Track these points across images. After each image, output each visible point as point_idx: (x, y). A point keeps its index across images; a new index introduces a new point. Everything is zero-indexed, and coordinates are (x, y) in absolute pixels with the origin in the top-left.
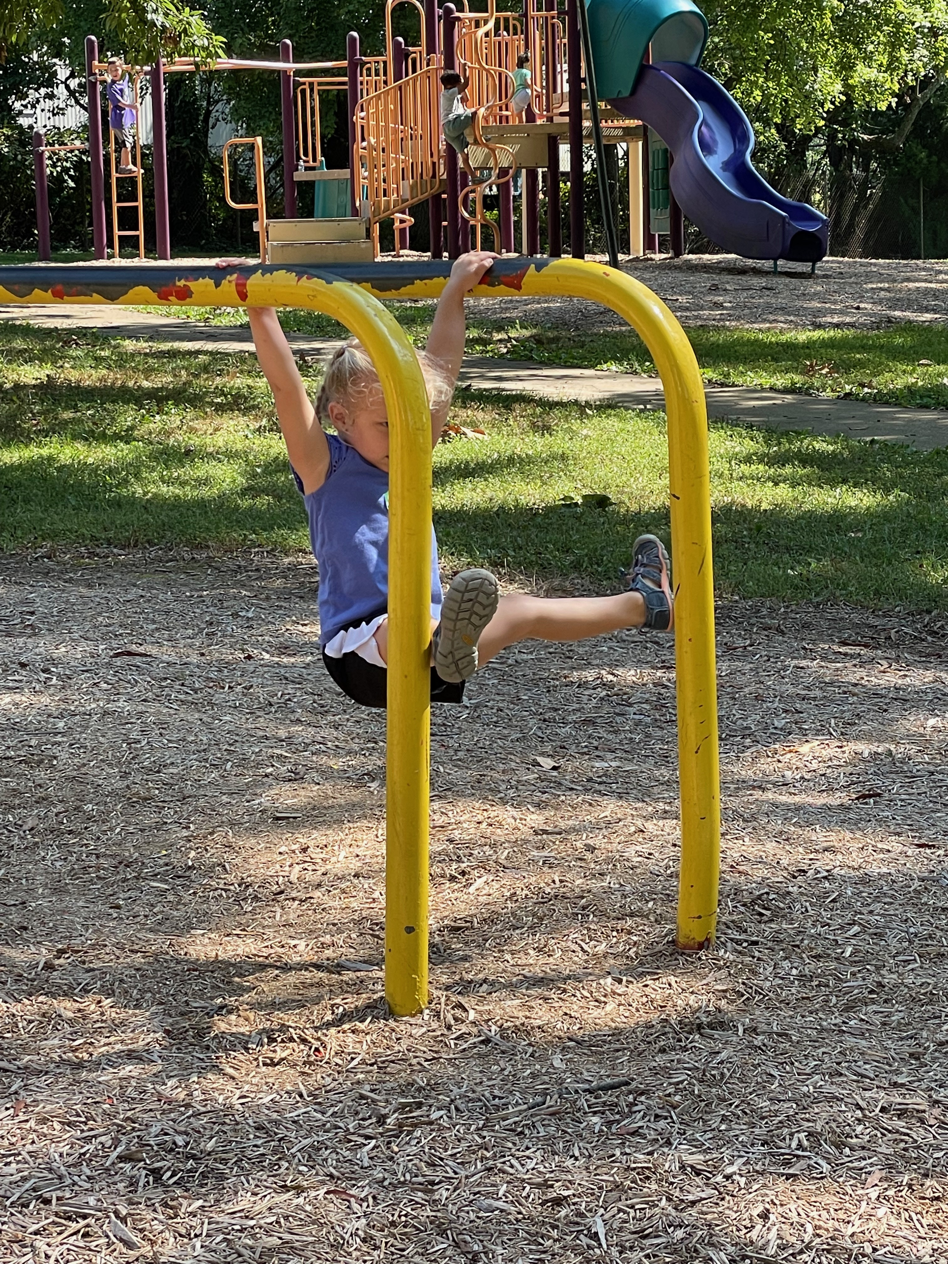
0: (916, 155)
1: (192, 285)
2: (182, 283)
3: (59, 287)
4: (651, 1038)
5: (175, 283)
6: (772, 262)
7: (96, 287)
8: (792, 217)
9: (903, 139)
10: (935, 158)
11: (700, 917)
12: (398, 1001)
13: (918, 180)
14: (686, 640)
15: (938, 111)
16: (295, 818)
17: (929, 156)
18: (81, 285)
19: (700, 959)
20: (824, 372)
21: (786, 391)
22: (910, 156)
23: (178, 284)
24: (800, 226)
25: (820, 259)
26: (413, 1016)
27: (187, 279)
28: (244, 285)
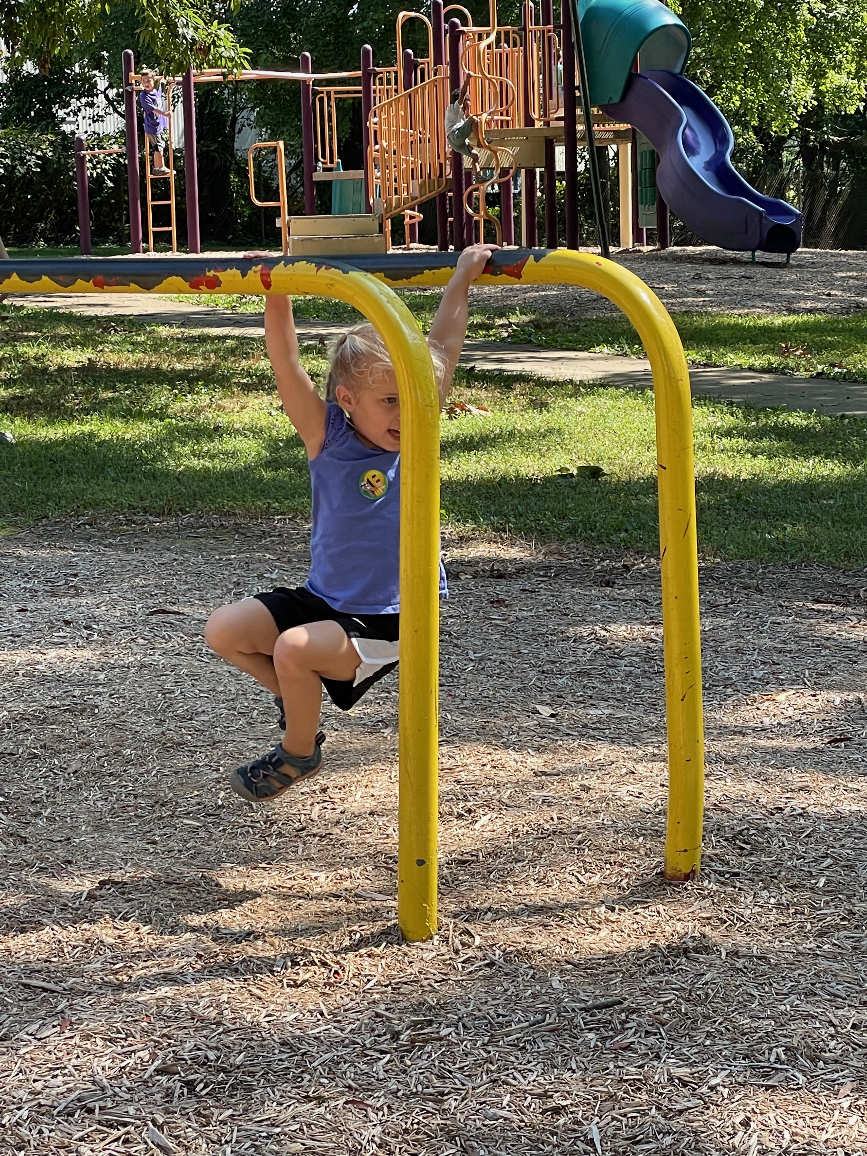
1: (221, 275)
3: (100, 278)
4: (642, 961)
6: (750, 253)
7: (133, 278)
11: (686, 851)
12: (410, 928)
14: (672, 597)
19: (686, 889)
20: (798, 353)
21: (764, 370)
24: (776, 220)
25: (794, 250)
27: (216, 270)
28: (268, 275)
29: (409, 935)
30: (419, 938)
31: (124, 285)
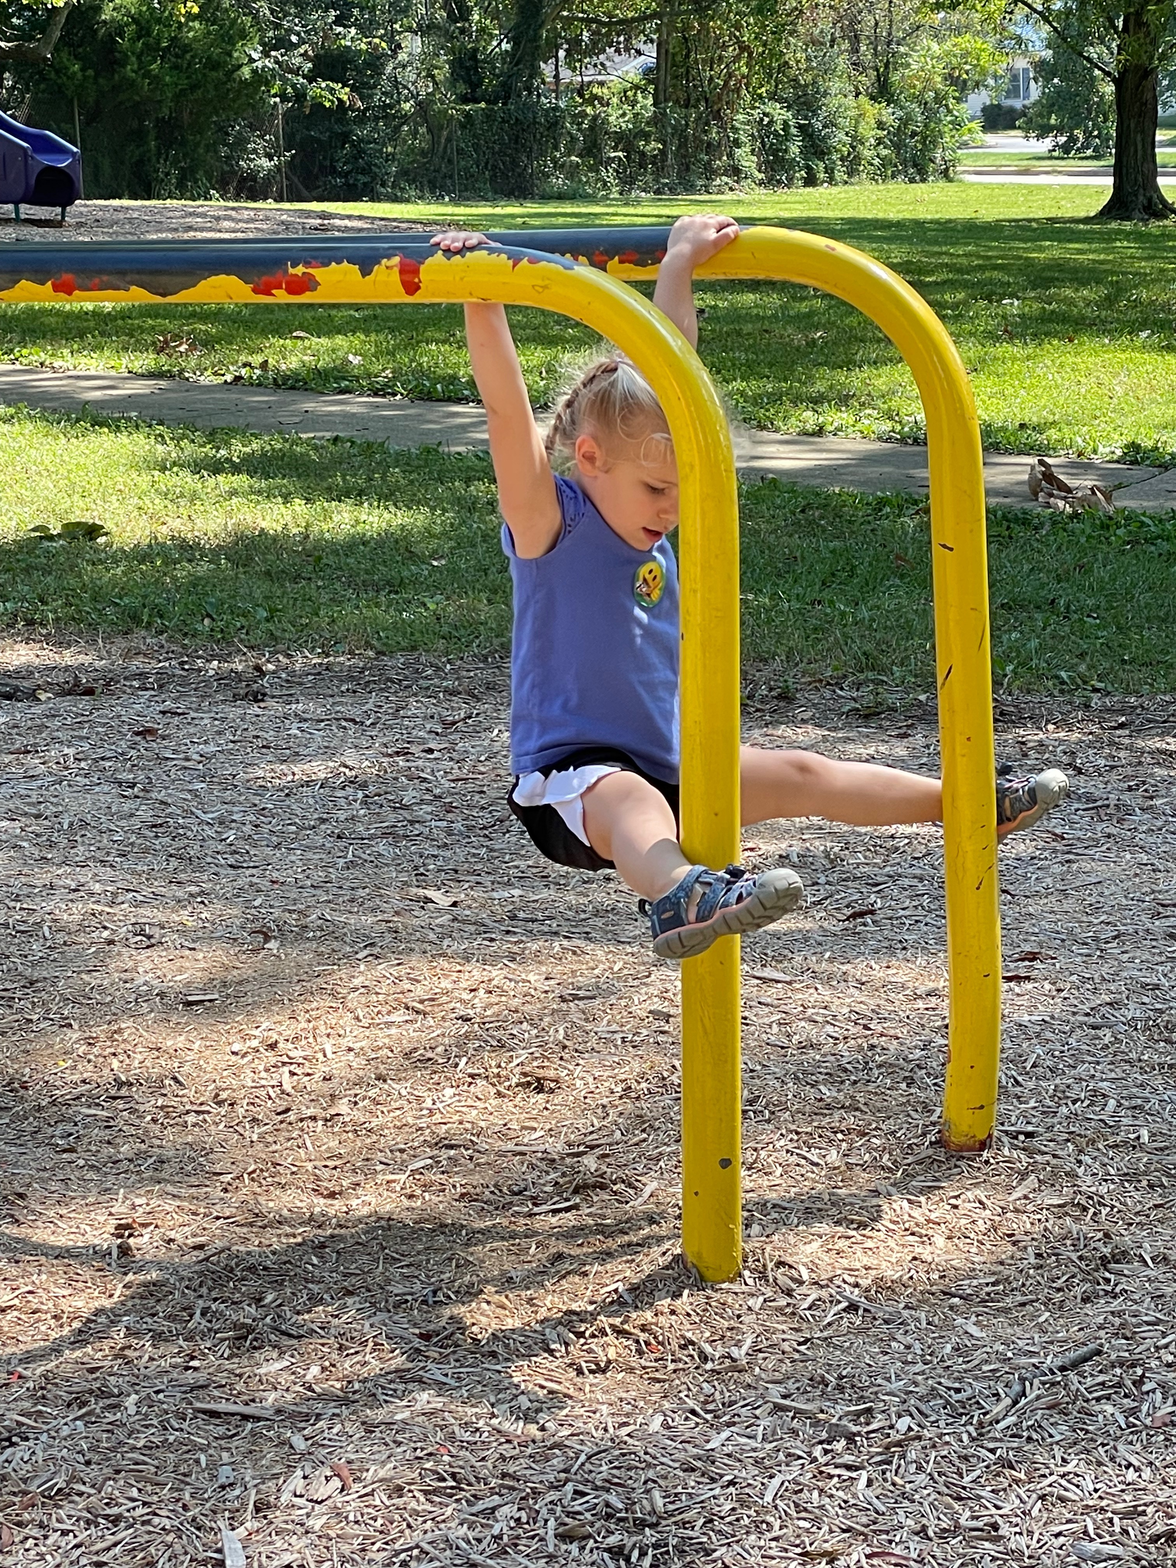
0: (67, 68)
1: (318, 273)
2: (300, 270)
3: (67, 277)
5: (287, 271)
6: (13, 207)
8: (35, 150)
9: (51, 47)
10: (90, 72)
11: (982, 1107)
12: (709, 1261)
13: (72, 101)
14: (960, 740)
15: (91, 13)
16: (210, 1001)
17: (83, 70)
18: (110, 273)
20: (183, 348)
22: (60, 70)
24: (46, 160)
25: (71, 203)
26: (732, 1281)
27: (307, 264)
28: (416, 272)
29: (708, 1274)
30: (724, 1276)
31: (117, 288)
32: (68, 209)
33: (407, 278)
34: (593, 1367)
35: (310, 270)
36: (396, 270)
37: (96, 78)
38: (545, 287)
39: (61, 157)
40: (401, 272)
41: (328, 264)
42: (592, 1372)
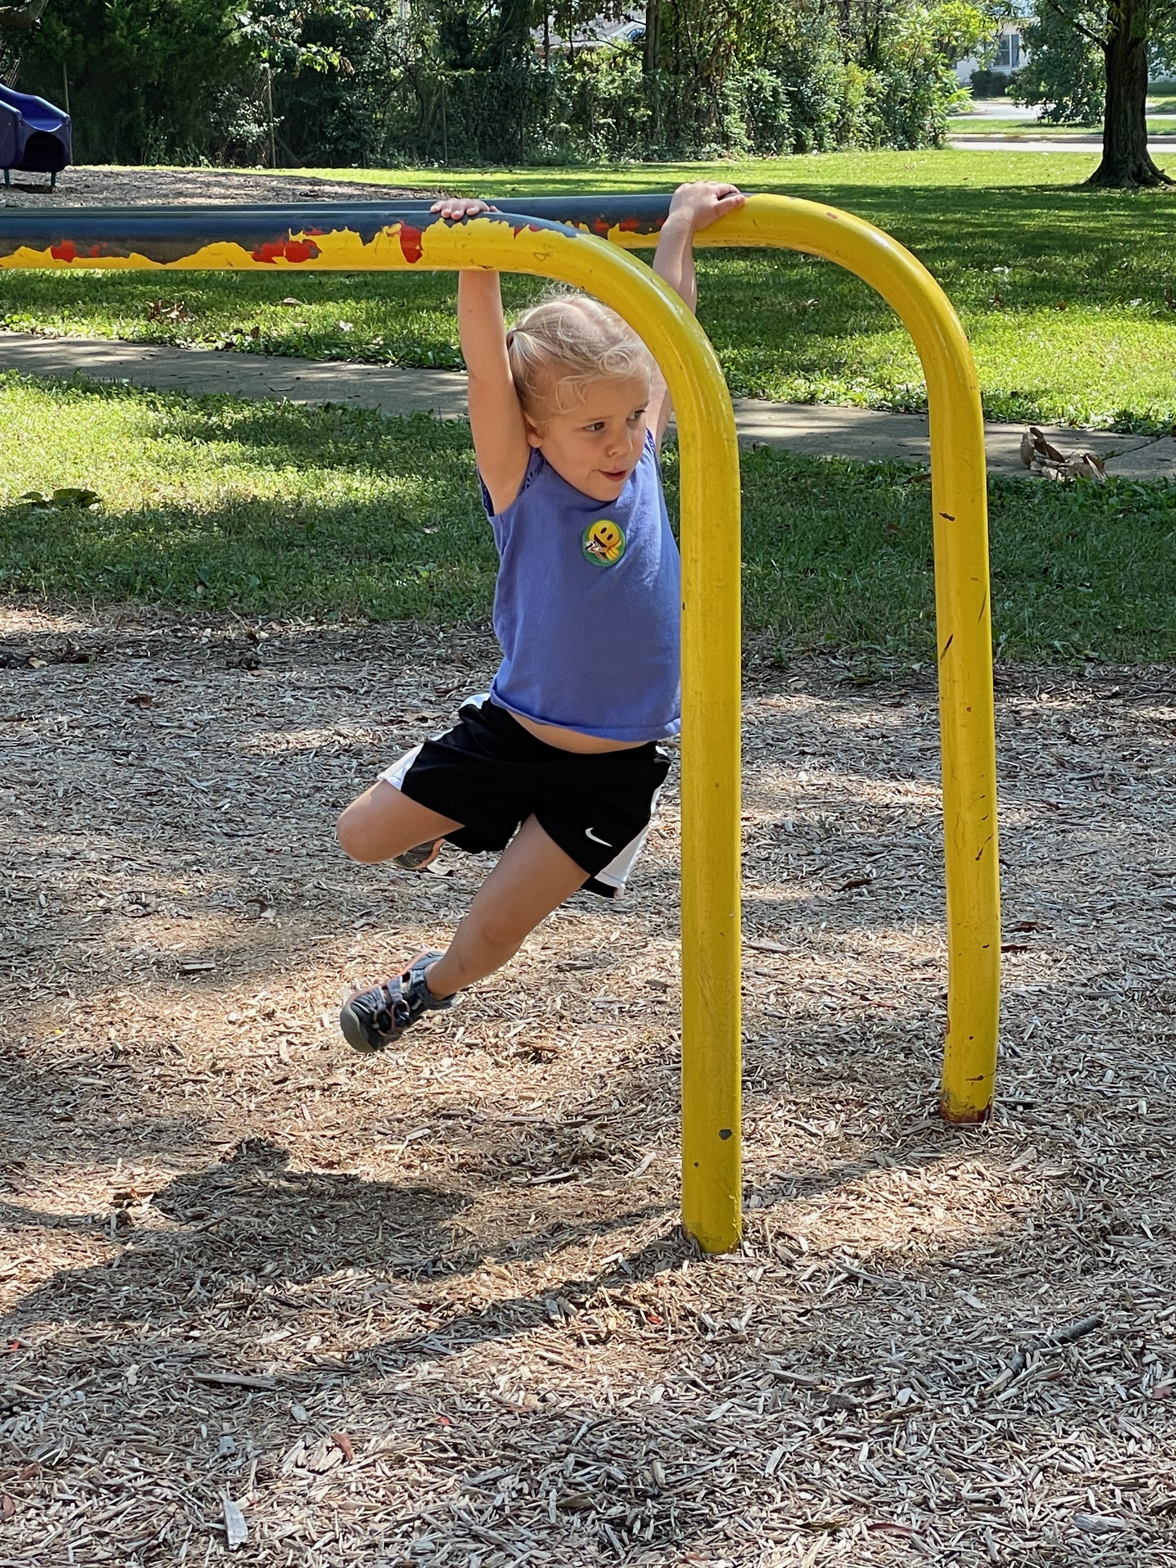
0: (57, 34)
2: (301, 237)
5: (287, 238)
8: (25, 115)
9: (40, 13)
10: (79, 37)
13: (61, 66)
16: (207, 970)
17: (72, 34)
22: (50, 35)
23: (292, 238)
26: (732, 1252)
32: (58, 174)
33: (409, 245)
34: (594, 1338)
35: (311, 238)
36: (398, 238)
37: (85, 43)
38: (546, 255)
39: (53, 122)
40: (402, 239)
41: (328, 232)
42: (592, 1343)
